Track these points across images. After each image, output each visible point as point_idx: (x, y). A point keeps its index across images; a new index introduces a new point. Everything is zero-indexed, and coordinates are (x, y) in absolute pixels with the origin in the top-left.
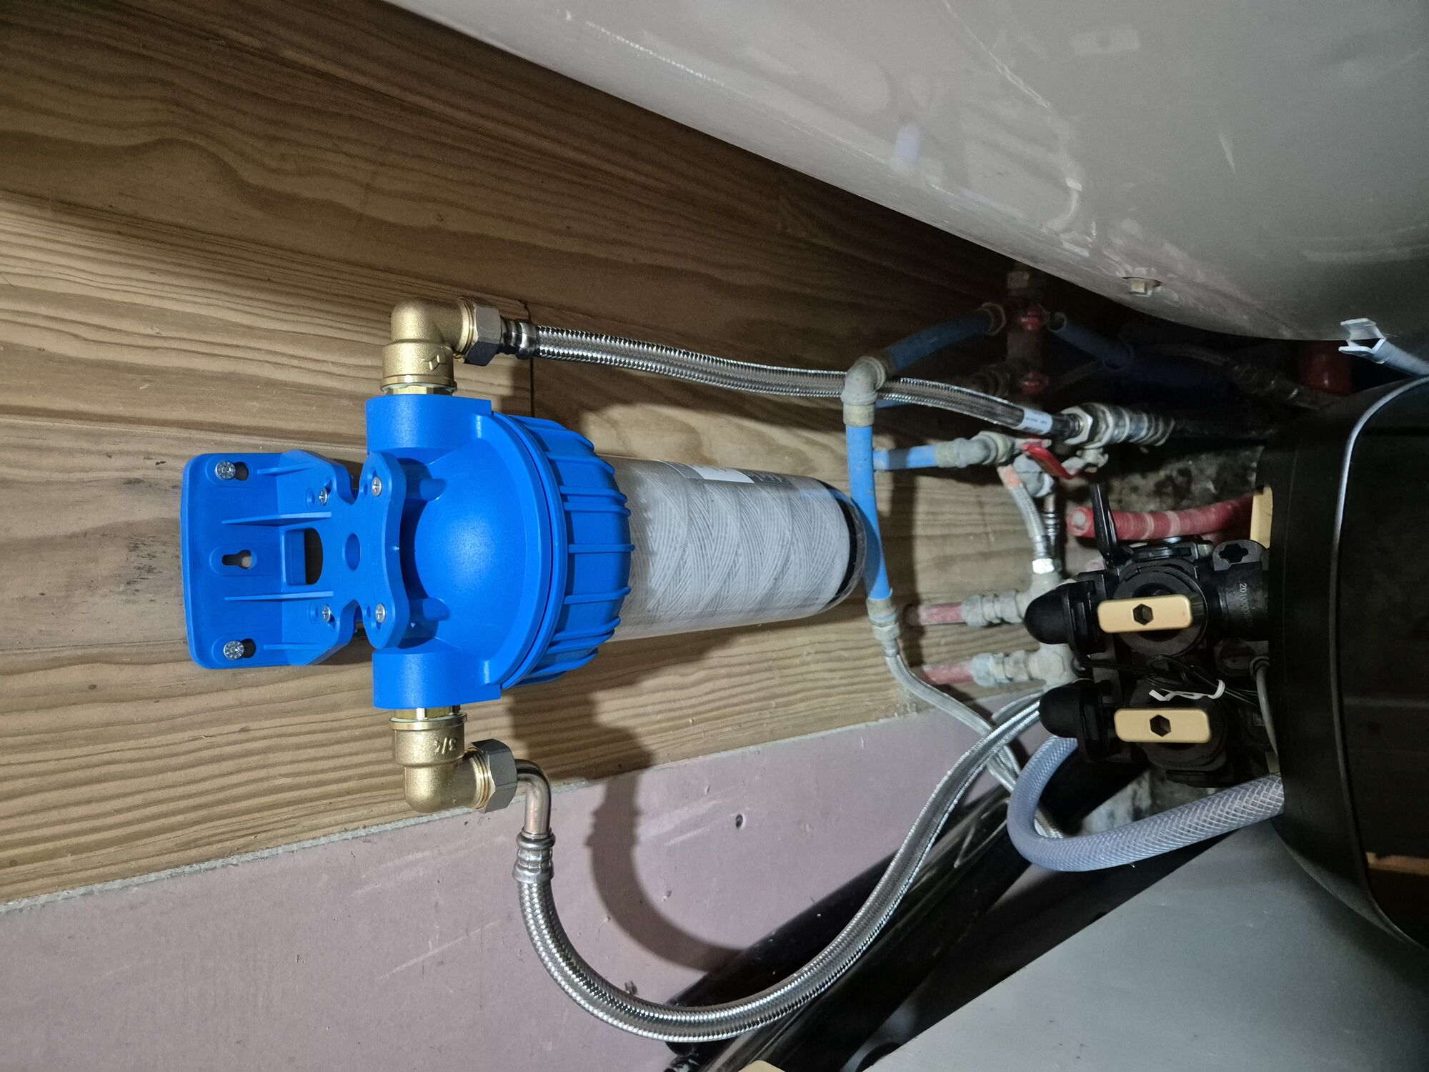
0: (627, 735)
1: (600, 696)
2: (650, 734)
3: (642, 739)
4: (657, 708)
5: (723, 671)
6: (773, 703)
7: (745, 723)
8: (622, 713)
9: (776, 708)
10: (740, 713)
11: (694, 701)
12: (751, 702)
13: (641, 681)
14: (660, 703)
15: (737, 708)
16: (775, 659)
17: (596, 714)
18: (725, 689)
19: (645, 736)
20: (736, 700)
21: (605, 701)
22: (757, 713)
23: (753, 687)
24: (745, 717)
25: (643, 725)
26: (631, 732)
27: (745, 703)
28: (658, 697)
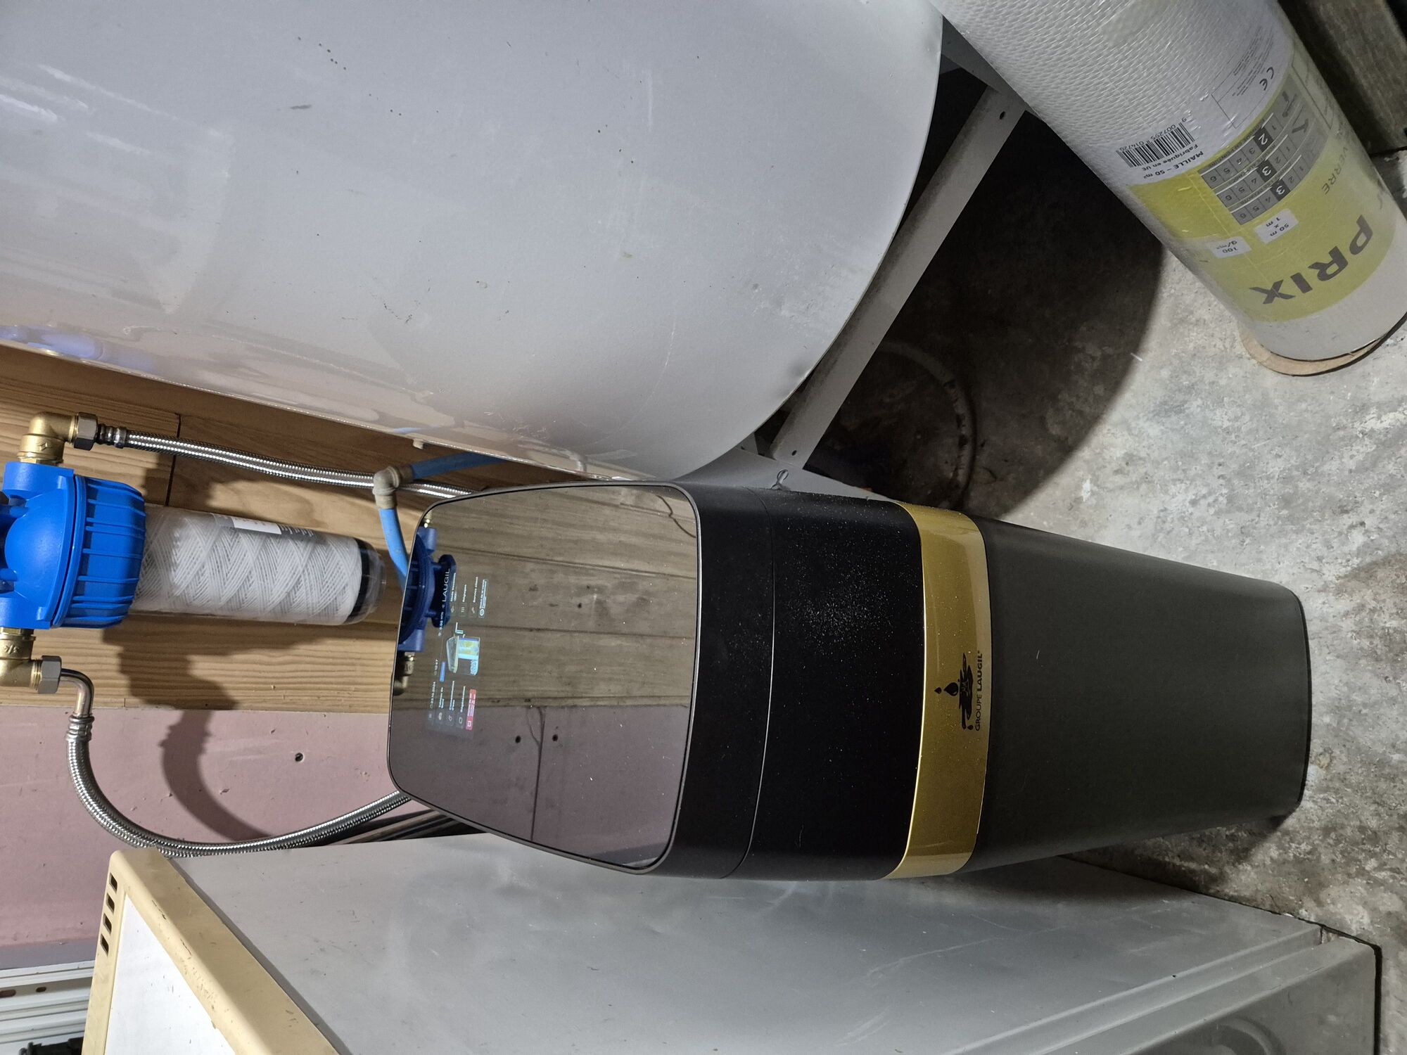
0: (215, 687)
1: (194, 658)
2: (234, 689)
3: (228, 691)
4: (243, 673)
5: (308, 659)
6: (353, 687)
7: (323, 696)
8: (213, 672)
9: (354, 691)
10: (319, 689)
11: (277, 675)
12: (332, 683)
13: (233, 654)
14: (247, 671)
15: (318, 686)
16: (359, 659)
17: (189, 669)
18: (308, 671)
19: (230, 689)
20: (317, 680)
21: (198, 662)
22: (336, 692)
23: (334, 674)
24: (325, 693)
25: (231, 682)
26: (218, 685)
27: (325, 683)
28: (246, 666)
